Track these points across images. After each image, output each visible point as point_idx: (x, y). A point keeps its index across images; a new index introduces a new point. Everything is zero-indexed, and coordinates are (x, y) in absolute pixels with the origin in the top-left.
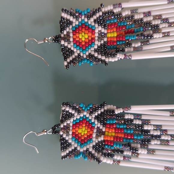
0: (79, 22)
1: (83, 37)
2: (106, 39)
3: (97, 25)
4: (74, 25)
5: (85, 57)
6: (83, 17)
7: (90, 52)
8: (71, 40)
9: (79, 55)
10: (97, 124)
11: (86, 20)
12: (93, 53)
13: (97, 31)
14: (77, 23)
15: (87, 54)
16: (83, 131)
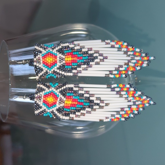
0: (46, 52)
1: (49, 60)
2: (64, 62)
3: (58, 53)
4: (43, 53)
5: (51, 72)
6: (49, 49)
7: (54, 69)
8: (41, 62)
9: (47, 71)
10: (60, 96)
11: (51, 50)
12: (56, 70)
13: (58, 56)
14: (45, 52)
15: (52, 70)
16: (50, 100)
